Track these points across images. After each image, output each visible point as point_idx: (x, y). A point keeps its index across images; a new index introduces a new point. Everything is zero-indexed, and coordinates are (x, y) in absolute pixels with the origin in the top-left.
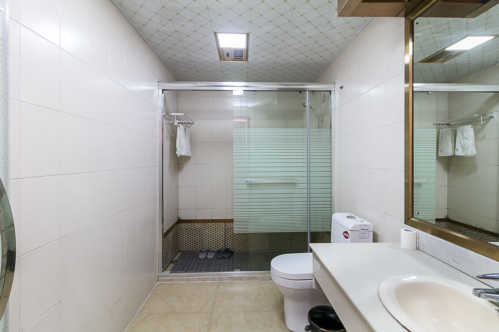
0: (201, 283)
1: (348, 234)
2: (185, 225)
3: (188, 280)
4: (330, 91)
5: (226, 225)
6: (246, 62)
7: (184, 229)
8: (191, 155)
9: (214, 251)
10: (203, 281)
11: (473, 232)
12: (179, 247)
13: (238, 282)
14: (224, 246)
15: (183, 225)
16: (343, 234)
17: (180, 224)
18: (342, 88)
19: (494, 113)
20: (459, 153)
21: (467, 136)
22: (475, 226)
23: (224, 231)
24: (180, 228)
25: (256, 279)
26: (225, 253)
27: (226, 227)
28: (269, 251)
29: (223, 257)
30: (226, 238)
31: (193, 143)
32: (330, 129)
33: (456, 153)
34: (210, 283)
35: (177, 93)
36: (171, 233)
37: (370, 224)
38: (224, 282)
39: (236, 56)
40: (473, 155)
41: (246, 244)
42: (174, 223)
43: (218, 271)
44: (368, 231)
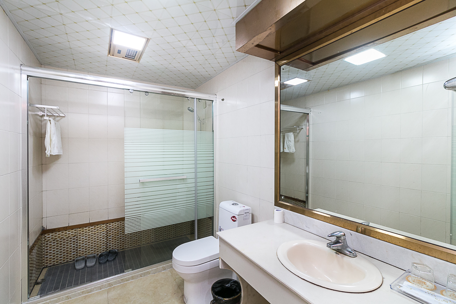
0: (85, 297)
1: (236, 218)
2: (52, 235)
3: (68, 298)
4: (212, 101)
5: (107, 226)
6: (138, 62)
7: (51, 240)
8: (62, 154)
9: (94, 257)
10: (89, 293)
11: (293, 201)
12: (44, 262)
13: (130, 282)
14: (106, 249)
15: (48, 236)
16: (231, 218)
17: (45, 235)
18: (223, 100)
19: (303, 126)
20: (286, 150)
21: (290, 140)
22: (294, 197)
23: (106, 233)
24: (45, 239)
25: (149, 274)
26: (108, 256)
27: (108, 228)
28: (155, 243)
29: (107, 260)
30: (107, 240)
31: (63, 139)
32: (213, 132)
33: (284, 150)
34: (98, 293)
35: (40, 80)
36: (36, 248)
37: (250, 208)
38: (115, 287)
39: (127, 55)
40: (293, 152)
41: (131, 241)
42: (38, 236)
43: (105, 278)
44: (249, 213)
